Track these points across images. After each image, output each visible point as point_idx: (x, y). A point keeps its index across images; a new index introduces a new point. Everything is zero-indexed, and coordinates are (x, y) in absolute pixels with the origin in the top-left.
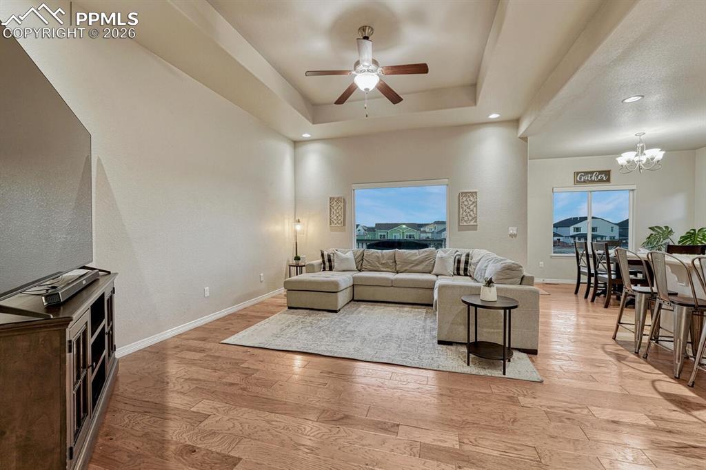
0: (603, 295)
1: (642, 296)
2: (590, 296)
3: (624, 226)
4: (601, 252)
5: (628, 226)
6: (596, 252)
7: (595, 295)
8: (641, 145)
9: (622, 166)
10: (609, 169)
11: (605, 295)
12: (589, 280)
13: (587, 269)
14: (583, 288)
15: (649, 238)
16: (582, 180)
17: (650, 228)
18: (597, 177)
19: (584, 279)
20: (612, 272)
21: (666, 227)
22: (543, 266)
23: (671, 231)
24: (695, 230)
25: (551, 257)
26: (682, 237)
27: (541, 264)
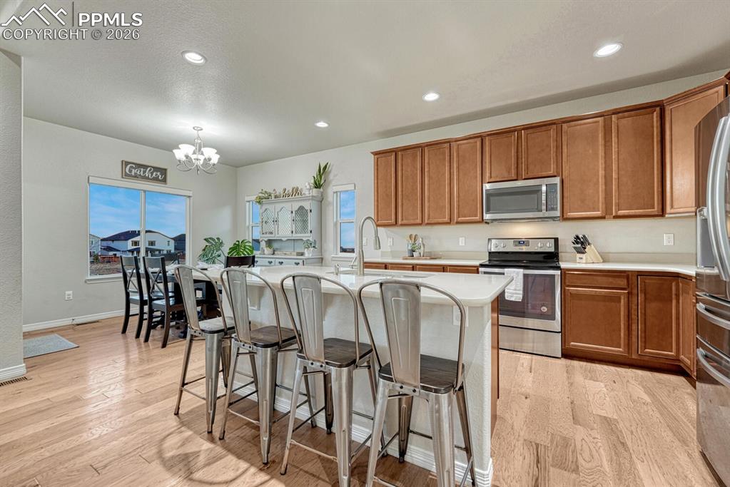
0: (160, 326)
1: (213, 338)
2: (143, 332)
3: (180, 240)
4: (157, 270)
5: (185, 240)
6: (150, 270)
7: (150, 328)
8: (199, 141)
9: (180, 161)
10: (166, 167)
11: (163, 324)
12: (142, 309)
13: (138, 294)
14: (134, 322)
15: (204, 250)
17: (205, 239)
19: (135, 309)
20: (170, 294)
21: (218, 239)
22: (71, 298)
23: (222, 242)
24: (238, 241)
25: (86, 282)
26: (230, 249)
27: (69, 295)
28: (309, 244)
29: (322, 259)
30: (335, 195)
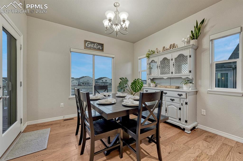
9: (107, 28)
10: (103, 43)
15: (120, 84)
16: (89, 46)
17: (120, 79)
18: (97, 47)
21: (126, 78)
22: (63, 107)
23: (127, 80)
24: (136, 79)
25: (69, 99)
26: (132, 83)
27: (62, 105)
28: (188, 81)
29: (197, 92)
30: (211, 42)
